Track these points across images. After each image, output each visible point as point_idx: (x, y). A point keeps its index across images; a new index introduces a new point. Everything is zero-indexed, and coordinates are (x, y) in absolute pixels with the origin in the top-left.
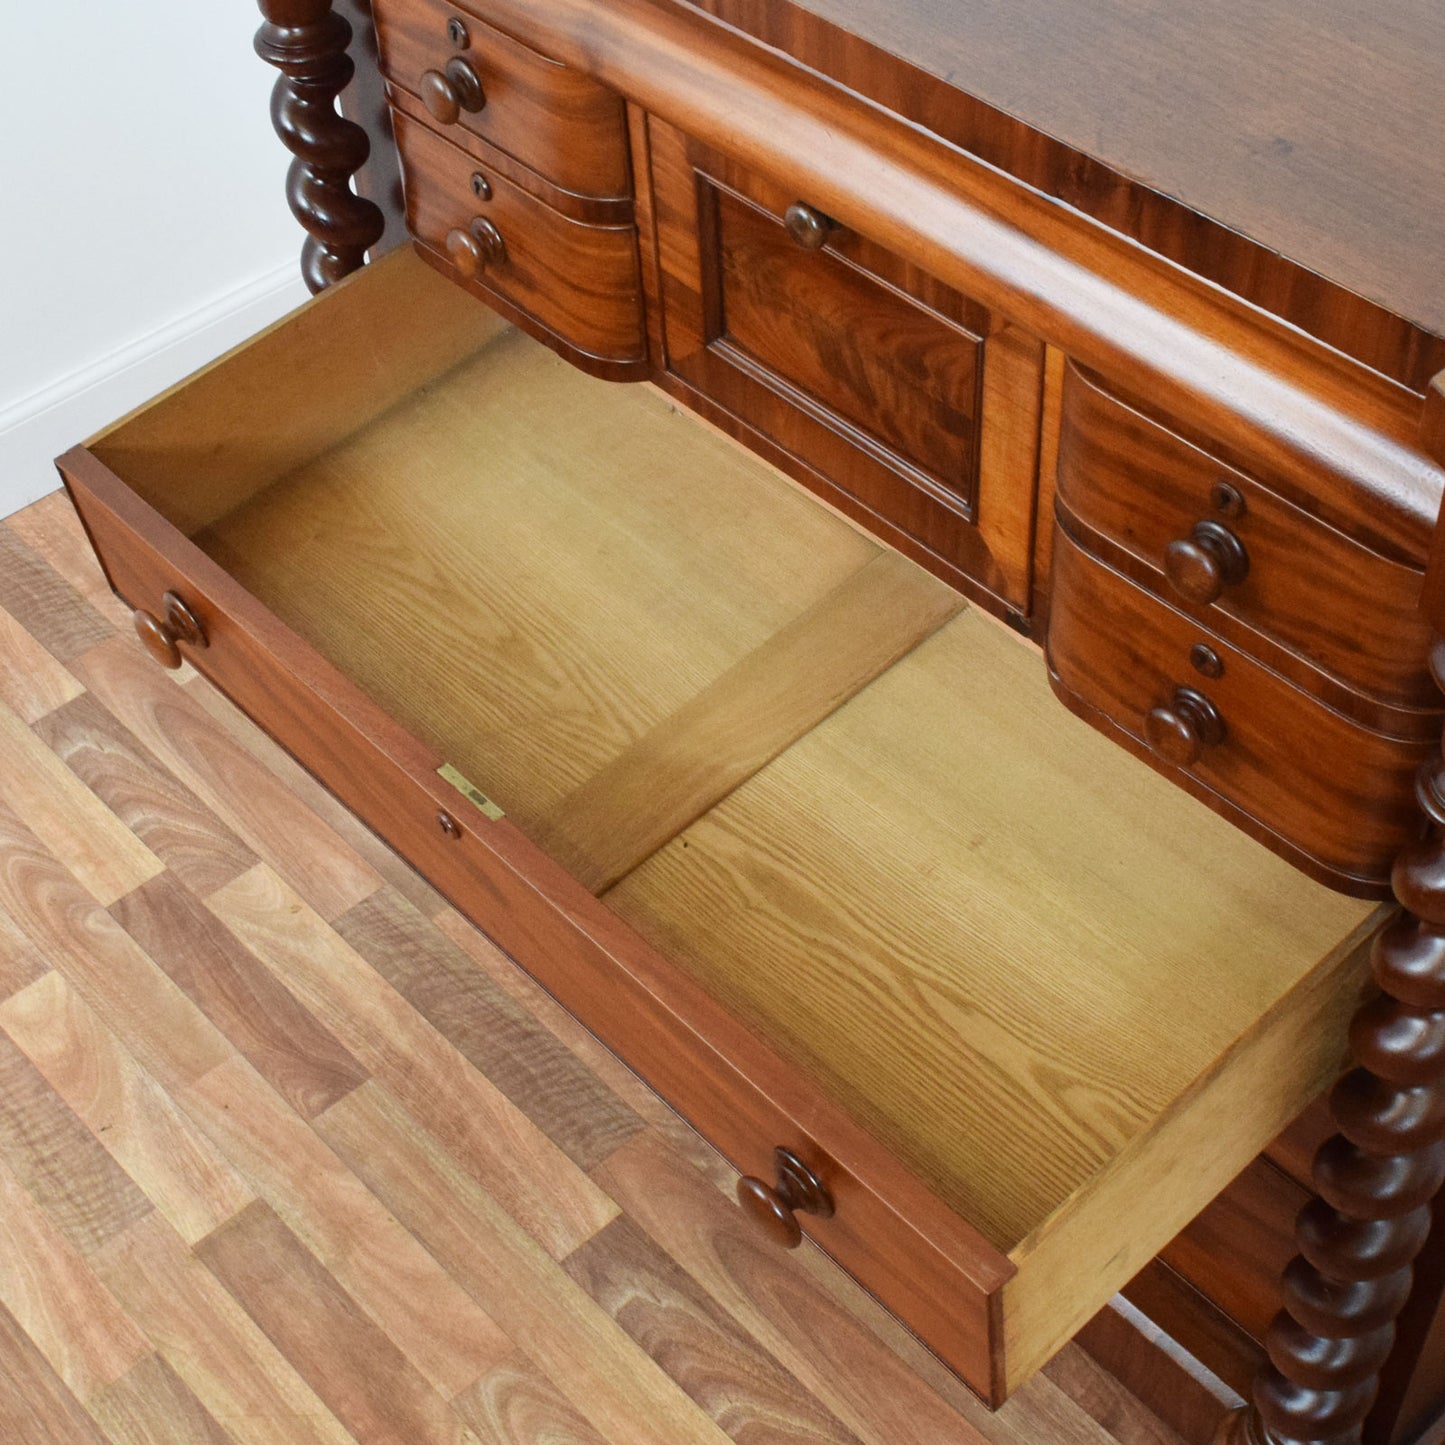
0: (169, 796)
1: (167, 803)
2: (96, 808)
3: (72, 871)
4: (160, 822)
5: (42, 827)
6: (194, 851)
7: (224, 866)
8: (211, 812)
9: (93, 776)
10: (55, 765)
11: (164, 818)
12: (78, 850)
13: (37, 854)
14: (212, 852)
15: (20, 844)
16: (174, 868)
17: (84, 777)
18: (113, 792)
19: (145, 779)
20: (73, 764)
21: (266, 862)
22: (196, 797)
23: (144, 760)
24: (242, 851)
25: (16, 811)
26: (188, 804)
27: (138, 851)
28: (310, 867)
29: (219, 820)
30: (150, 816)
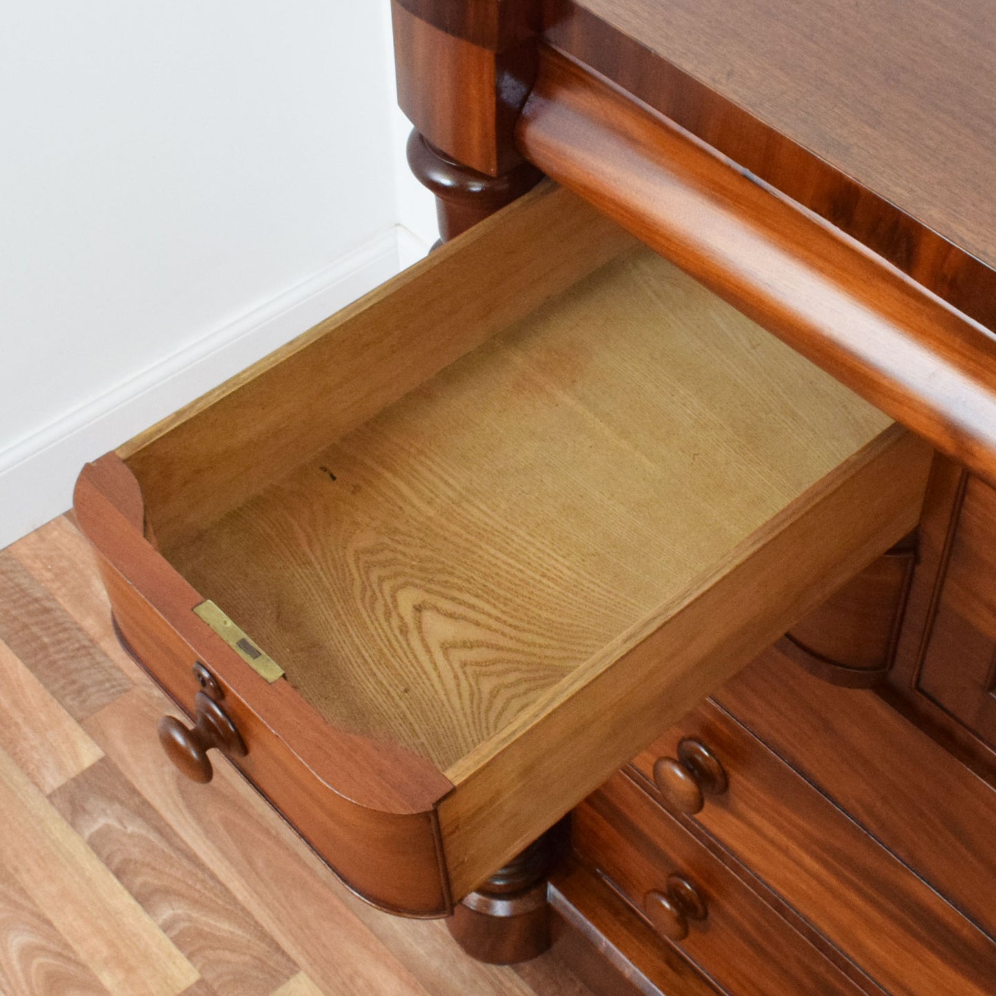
0: (198, 886)
1: (197, 895)
2: (123, 901)
3: (100, 977)
4: (190, 919)
5: (67, 921)
6: (228, 955)
7: (261, 976)
8: (243, 909)
9: (117, 860)
10: (74, 844)
11: (195, 915)
12: (105, 952)
13: (60, 955)
14: (248, 958)
15: (44, 943)
16: (209, 976)
17: (107, 861)
18: (139, 880)
19: (172, 865)
20: (96, 845)
21: (306, 972)
22: (227, 890)
23: (171, 844)
24: (278, 957)
25: (37, 902)
26: (219, 897)
27: (170, 955)
28: (351, 979)
29: (253, 917)
30: (179, 911)
